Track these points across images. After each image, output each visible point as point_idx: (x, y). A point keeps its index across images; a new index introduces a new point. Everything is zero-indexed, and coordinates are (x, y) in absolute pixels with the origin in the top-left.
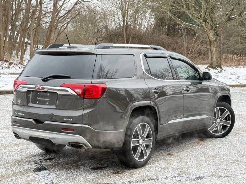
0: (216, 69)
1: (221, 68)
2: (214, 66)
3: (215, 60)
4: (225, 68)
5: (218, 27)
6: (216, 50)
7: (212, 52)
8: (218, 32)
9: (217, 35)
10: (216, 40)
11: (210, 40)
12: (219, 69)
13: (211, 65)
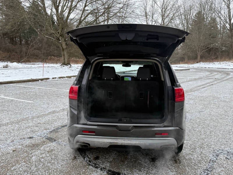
0: (68, 66)
1: (70, 65)
2: (66, 64)
3: (66, 60)
4: (73, 65)
5: (67, 40)
6: (67, 54)
7: (64, 55)
8: (67, 43)
9: (67, 45)
10: (66, 48)
11: (62, 48)
12: (69, 65)
13: (64, 63)
